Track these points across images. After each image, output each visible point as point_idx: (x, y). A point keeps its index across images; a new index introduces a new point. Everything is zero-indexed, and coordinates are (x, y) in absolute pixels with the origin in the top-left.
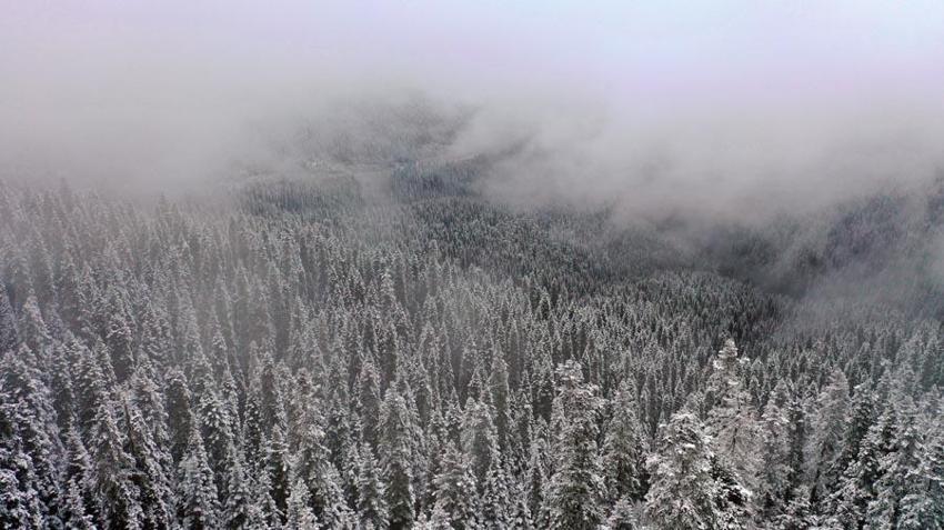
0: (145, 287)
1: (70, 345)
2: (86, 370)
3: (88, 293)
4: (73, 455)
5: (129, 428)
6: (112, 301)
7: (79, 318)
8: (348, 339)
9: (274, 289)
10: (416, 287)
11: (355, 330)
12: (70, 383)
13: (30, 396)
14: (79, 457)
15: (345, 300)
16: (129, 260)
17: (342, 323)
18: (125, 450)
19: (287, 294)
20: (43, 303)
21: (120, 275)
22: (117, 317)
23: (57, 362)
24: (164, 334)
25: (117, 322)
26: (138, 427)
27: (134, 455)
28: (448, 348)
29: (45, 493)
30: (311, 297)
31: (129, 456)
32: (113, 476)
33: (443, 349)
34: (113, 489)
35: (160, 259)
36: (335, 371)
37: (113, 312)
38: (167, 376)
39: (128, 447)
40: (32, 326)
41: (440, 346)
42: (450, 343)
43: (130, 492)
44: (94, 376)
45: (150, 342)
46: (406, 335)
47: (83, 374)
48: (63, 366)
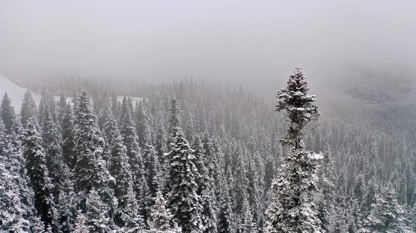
0: (264, 129)
1: (233, 143)
2: (237, 150)
3: (243, 127)
4: (228, 177)
5: (250, 168)
6: (251, 131)
7: (238, 136)
8: (350, 168)
9: (318, 139)
10: (390, 155)
11: (354, 164)
12: (231, 157)
13: (218, 153)
14: (230, 179)
15: (351, 151)
16: (259, 117)
17: (348, 160)
18: (247, 177)
19: (323, 143)
20: (227, 128)
21: (255, 122)
22: (252, 137)
23: (228, 148)
24: (268, 149)
25: (251, 139)
26: (253, 169)
27: (249, 180)
28: (406, 186)
29: (217, 192)
30: (334, 146)
31: (247, 179)
32: (240, 185)
33: (403, 186)
34: (240, 191)
35: (271, 119)
36: (341, 177)
37: (251, 135)
38: (267, 158)
39: (248, 176)
40: (222, 134)
41: (401, 184)
42: (407, 184)
43: (246, 195)
44: (240, 153)
45: (262, 151)
46: (382, 175)
47: (236, 151)
48: (230, 151)
